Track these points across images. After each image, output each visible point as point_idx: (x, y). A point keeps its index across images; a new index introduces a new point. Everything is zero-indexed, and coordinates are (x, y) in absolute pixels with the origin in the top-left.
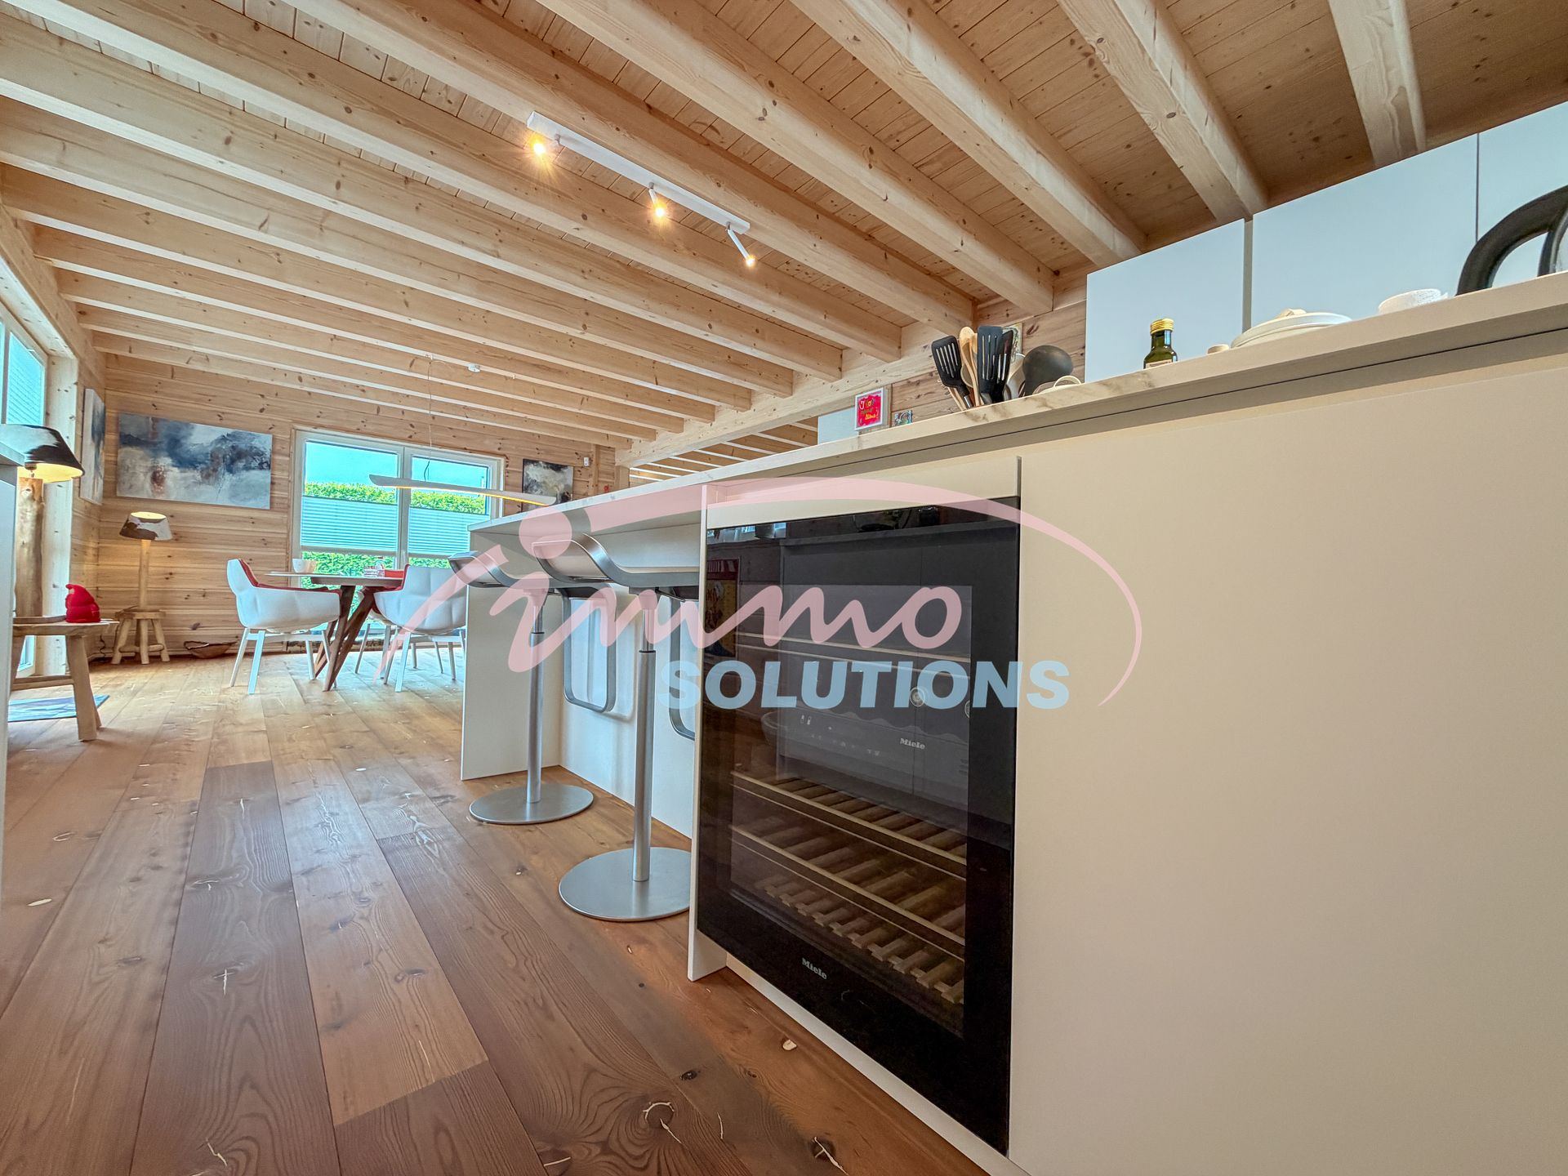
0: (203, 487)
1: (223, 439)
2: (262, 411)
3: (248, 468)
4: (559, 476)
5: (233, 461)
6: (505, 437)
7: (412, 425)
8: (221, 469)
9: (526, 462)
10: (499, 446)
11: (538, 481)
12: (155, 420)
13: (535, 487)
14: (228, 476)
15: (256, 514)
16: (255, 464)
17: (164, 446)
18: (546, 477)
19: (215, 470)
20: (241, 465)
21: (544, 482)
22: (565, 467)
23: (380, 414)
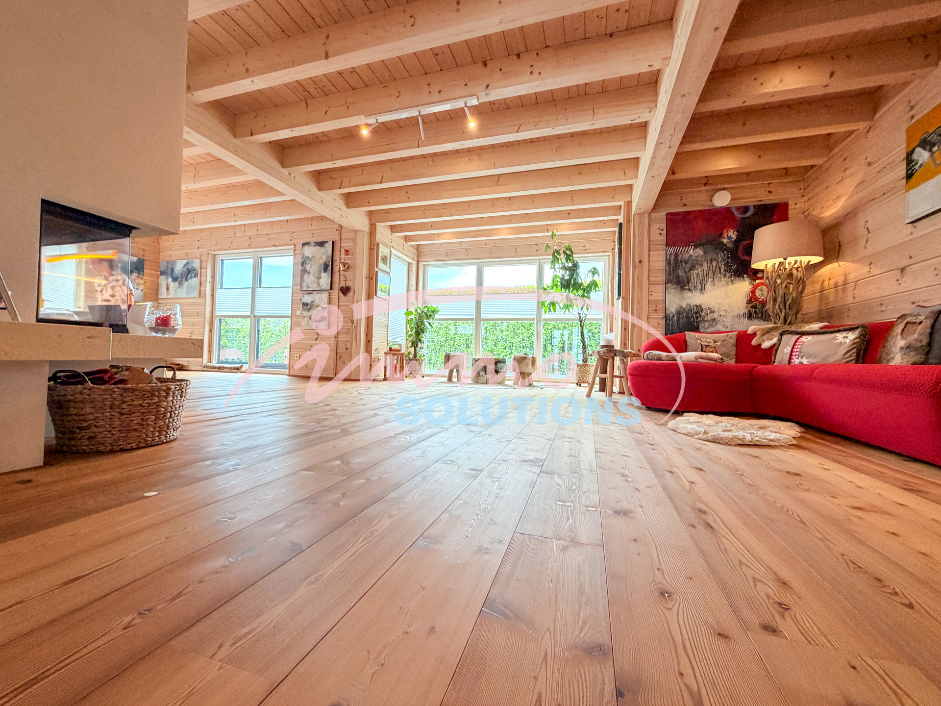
0: (179, 289)
1: (185, 265)
2: (198, 248)
3: (191, 278)
4: (322, 250)
5: (187, 275)
6: (293, 230)
7: (250, 238)
8: (184, 280)
9: (304, 244)
10: (291, 238)
11: (310, 256)
12: (168, 262)
13: (308, 262)
14: (186, 283)
15: (195, 300)
16: (193, 275)
17: (170, 273)
18: (315, 253)
19: (182, 281)
20: (189, 276)
21: (313, 257)
22: (326, 242)
23: (236, 235)
